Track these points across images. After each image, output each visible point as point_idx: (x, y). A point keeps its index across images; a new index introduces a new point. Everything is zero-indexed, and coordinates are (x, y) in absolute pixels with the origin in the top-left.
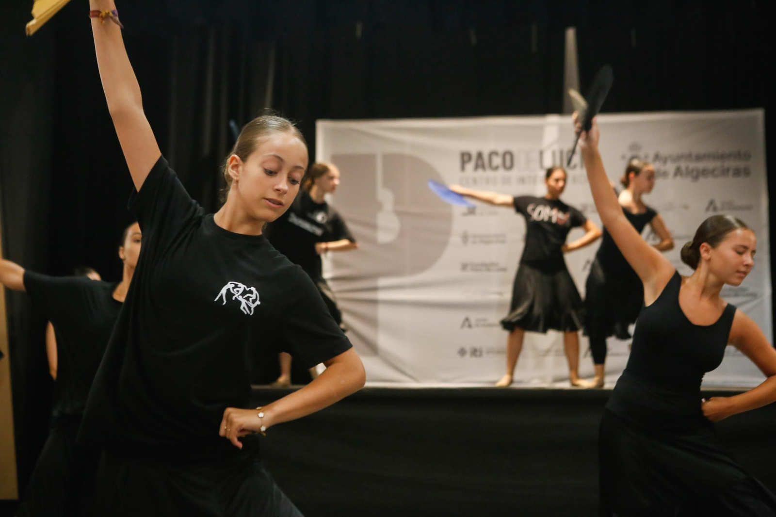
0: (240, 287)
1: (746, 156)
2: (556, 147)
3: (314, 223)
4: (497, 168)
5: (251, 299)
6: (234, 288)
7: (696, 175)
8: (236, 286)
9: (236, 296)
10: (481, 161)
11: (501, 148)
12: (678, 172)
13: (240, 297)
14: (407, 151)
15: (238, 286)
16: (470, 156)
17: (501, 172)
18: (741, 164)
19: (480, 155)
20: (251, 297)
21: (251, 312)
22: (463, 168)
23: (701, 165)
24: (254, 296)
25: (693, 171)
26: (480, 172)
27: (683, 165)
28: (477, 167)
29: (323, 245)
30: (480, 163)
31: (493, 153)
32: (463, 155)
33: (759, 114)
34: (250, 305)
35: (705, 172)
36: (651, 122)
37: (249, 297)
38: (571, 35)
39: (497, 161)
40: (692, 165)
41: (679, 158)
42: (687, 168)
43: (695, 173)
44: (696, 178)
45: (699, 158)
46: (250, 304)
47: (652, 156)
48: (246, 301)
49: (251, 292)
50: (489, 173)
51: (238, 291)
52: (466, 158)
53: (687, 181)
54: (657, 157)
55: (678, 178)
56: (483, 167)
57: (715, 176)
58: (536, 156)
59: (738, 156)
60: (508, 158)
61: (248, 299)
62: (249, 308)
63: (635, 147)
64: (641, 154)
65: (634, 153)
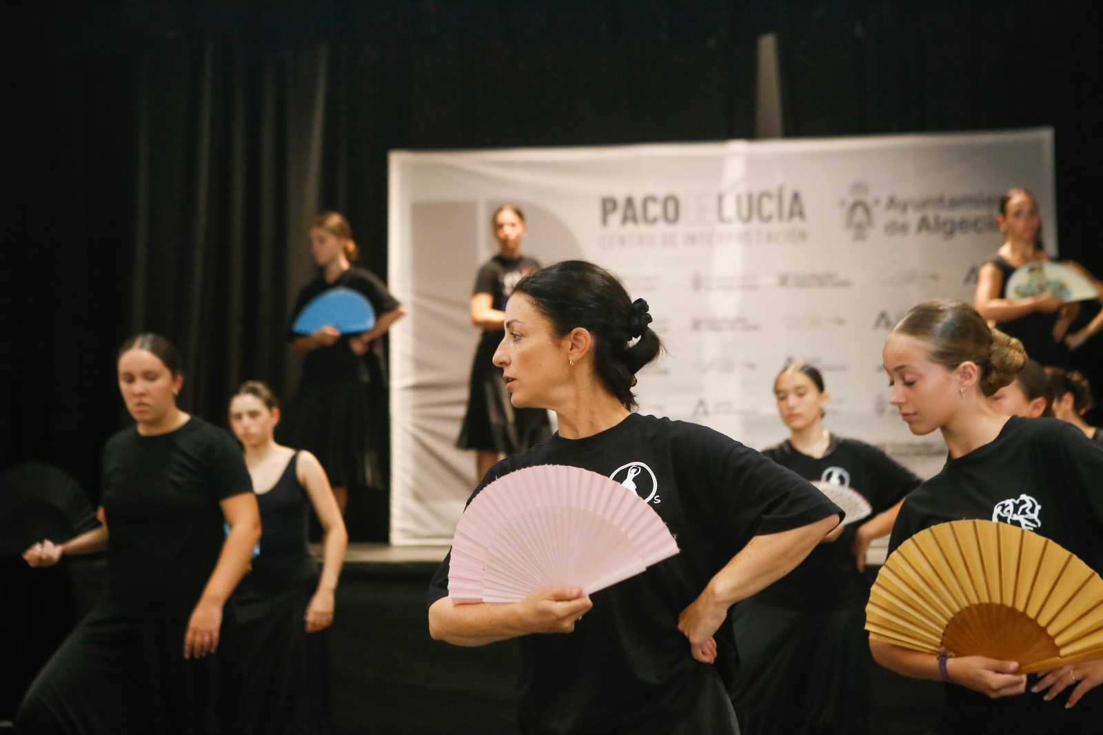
0: (1008, 505)
2: (742, 189)
4: (655, 220)
5: (1027, 511)
6: (1002, 510)
7: (950, 229)
8: (1004, 507)
9: (1010, 517)
10: (631, 211)
11: (661, 192)
12: (923, 224)
13: (1015, 515)
15: (1006, 505)
16: (614, 203)
17: (661, 228)
19: (630, 202)
20: (1026, 508)
21: (1036, 523)
22: (605, 221)
23: (958, 214)
24: (1029, 505)
25: (945, 223)
26: (630, 227)
27: (931, 214)
28: (625, 220)
30: (629, 213)
31: (649, 199)
32: (605, 202)
33: (1045, 136)
34: (1031, 518)
35: (963, 225)
37: (1024, 510)
38: (768, 43)
39: (655, 210)
40: (945, 214)
41: (924, 204)
42: (937, 219)
43: (948, 226)
44: (950, 234)
45: (955, 203)
46: (1030, 516)
47: (884, 200)
48: (1023, 516)
49: (1023, 502)
50: (643, 229)
51: (1009, 511)
52: (609, 206)
53: (937, 239)
54: (892, 203)
55: (924, 234)
56: (634, 219)
57: (979, 231)
58: (713, 202)
60: (671, 206)
61: (1024, 512)
62: (1033, 521)
63: (859, 187)
64: (869, 198)
65: (858, 197)
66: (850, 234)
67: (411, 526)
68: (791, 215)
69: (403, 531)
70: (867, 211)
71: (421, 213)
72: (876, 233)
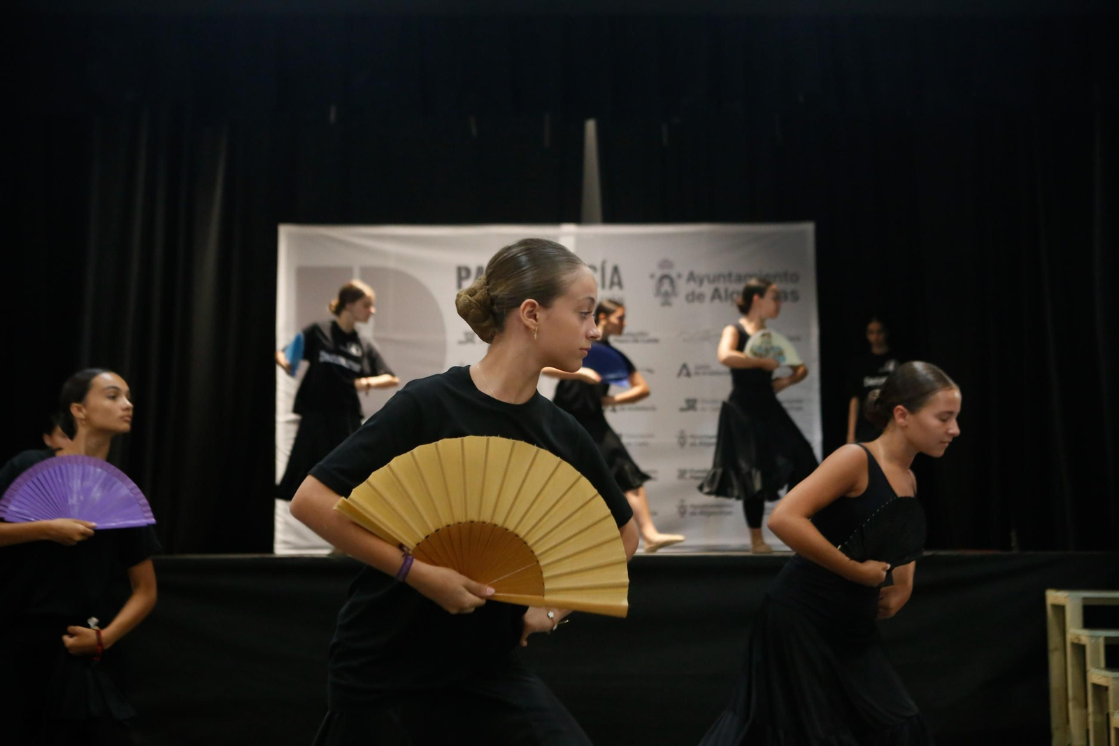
1: (795, 278)
3: (349, 357)
12: (716, 294)
14: (392, 264)
16: (468, 271)
18: (789, 287)
25: (733, 293)
27: (722, 286)
29: (364, 381)
32: (459, 269)
33: (809, 228)
36: (683, 235)
38: (591, 126)
40: (732, 287)
41: (716, 278)
42: (726, 291)
45: (739, 278)
47: (685, 274)
52: (464, 274)
53: (727, 305)
54: (692, 277)
55: (717, 301)
59: (785, 277)
63: (665, 264)
64: (673, 274)
65: (666, 271)
66: (658, 300)
67: (291, 538)
68: (612, 284)
69: (285, 542)
70: (672, 282)
71: (304, 276)
72: (679, 301)
